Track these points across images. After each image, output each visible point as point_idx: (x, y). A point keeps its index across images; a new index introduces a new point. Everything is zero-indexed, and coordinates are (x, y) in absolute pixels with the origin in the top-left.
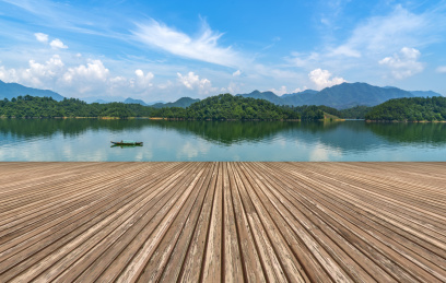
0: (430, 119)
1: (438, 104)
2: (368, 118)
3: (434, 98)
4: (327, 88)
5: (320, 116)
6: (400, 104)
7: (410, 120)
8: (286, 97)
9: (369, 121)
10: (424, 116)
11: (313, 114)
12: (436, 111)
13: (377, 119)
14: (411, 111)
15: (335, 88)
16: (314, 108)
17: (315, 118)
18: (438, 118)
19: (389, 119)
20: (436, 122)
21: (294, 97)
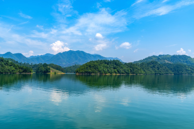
0: (111, 73)
1: (116, 64)
2: (77, 72)
3: (114, 60)
4: (60, 53)
5: (47, 71)
6: (95, 63)
7: (101, 74)
8: (32, 58)
9: (77, 74)
10: (108, 71)
11: (43, 69)
12: (114, 68)
13: (82, 73)
14: (101, 68)
15: (65, 53)
16: (45, 65)
17: (45, 72)
18: (115, 72)
19: (89, 73)
20: (114, 74)
21: (38, 58)
